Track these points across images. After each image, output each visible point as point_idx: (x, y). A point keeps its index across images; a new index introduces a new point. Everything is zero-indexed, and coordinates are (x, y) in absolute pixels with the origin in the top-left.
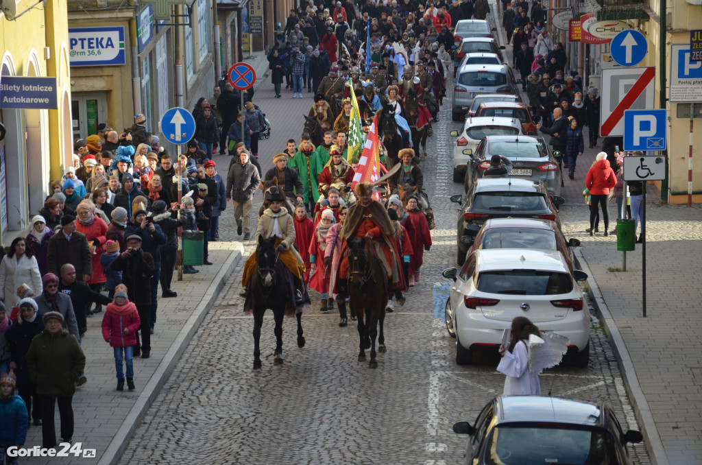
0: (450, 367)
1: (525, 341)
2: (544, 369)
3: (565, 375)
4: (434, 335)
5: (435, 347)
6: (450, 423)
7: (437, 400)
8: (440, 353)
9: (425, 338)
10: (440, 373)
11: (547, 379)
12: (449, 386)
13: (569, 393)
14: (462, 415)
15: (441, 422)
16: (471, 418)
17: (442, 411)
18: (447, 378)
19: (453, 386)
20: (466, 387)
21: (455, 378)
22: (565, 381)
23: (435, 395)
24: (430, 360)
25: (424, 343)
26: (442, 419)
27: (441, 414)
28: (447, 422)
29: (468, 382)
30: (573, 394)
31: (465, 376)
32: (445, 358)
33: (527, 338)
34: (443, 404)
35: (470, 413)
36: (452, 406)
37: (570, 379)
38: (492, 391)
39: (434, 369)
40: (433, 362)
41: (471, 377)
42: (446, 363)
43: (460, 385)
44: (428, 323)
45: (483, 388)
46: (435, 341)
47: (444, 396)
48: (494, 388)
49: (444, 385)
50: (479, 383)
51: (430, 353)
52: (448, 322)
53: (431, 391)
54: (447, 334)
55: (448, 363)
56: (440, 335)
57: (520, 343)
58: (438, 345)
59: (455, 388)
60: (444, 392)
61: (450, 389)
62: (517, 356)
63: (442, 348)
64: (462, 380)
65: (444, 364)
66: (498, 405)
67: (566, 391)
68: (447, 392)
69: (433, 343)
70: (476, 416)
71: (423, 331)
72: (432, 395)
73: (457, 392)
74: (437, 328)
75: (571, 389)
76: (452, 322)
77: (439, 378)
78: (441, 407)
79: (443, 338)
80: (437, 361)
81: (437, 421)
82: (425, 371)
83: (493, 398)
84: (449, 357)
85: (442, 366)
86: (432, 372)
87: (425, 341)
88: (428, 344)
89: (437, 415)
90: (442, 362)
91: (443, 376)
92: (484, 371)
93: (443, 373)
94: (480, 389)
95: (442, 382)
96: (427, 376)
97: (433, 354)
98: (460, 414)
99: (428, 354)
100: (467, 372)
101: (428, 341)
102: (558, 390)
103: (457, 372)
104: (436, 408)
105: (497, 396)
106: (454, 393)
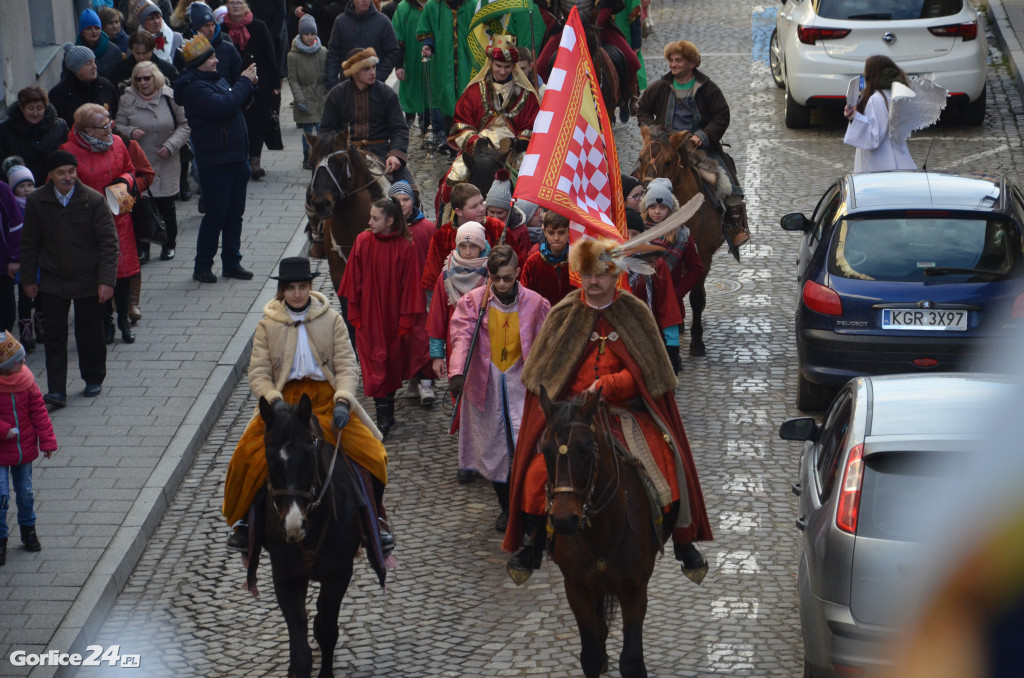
0: (776, 132)
1: (885, 92)
2: (913, 131)
3: (948, 138)
4: (753, 85)
5: (755, 104)
6: (777, 215)
7: (757, 182)
8: (761, 112)
9: (739, 91)
10: (762, 142)
11: (921, 145)
12: (775, 161)
13: (955, 164)
14: (794, 202)
15: (764, 215)
16: (807, 208)
17: (765, 198)
18: (773, 149)
19: (781, 160)
20: (801, 162)
21: (784, 149)
22: (948, 147)
23: (755, 175)
24: (747, 122)
25: (739, 99)
26: (765, 210)
27: (763, 202)
28: (772, 214)
29: (804, 154)
30: (961, 165)
31: (798, 145)
32: (768, 120)
33: (889, 88)
34: (767, 187)
35: (806, 200)
36: (780, 190)
37: (956, 143)
38: (839, 166)
39: (753, 137)
40: (751, 126)
41: (808, 147)
42: (770, 127)
43: (791, 159)
44: (744, 68)
45: (825, 162)
46: (755, 94)
47: (768, 177)
48: (842, 161)
49: (768, 160)
50: (820, 155)
51: (748, 112)
52: (774, 65)
53: (748, 169)
54: (772, 84)
55: (774, 127)
56: (762, 85)
57: (876, 96)
58: (759, 100)
59: (784, 163)
60: (768, 169)
61: (777, 165)
62: (873, 115)
63: (765, 105)
64: (795, 152)
65: (767, 129)
66: (847, 187)
67: (950, 161)
68: (773, 169)
69: (752, 98)
70: (816, 203)
71: (737, 80)
72: (751, 175)
73: (787, 169)
74: (757, 76)
75: (957, 159)
76: (778, 66)
77: (760, 149)
78: (764, 193)
79: (767, 90)
80: (757, 125)
81: (758, 212)
82: (740, 140)
83: (840, 177)
84: (775, 118)
85: (764, 132)
86: (751, 141)
87: (740, 95)
88: (744, 100)
89: (757, 204)
90: (766, 126)
91: (766, 147)
92: (827, 137)
93: (766, 142)
94: (821, 164)
95: (764, 156)
96: (743, 148)
97: (751, 114)
98: (791, 202)
99: (744, 115)
100: (802, 140)
101: (745, 95)
102: (938, 160)
103: (787, 140)
104: (756, 194)
105: (846, 173)
106: (783, 171)
